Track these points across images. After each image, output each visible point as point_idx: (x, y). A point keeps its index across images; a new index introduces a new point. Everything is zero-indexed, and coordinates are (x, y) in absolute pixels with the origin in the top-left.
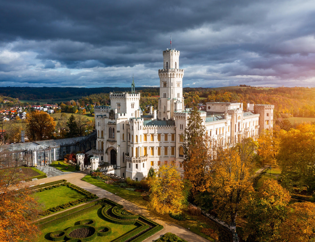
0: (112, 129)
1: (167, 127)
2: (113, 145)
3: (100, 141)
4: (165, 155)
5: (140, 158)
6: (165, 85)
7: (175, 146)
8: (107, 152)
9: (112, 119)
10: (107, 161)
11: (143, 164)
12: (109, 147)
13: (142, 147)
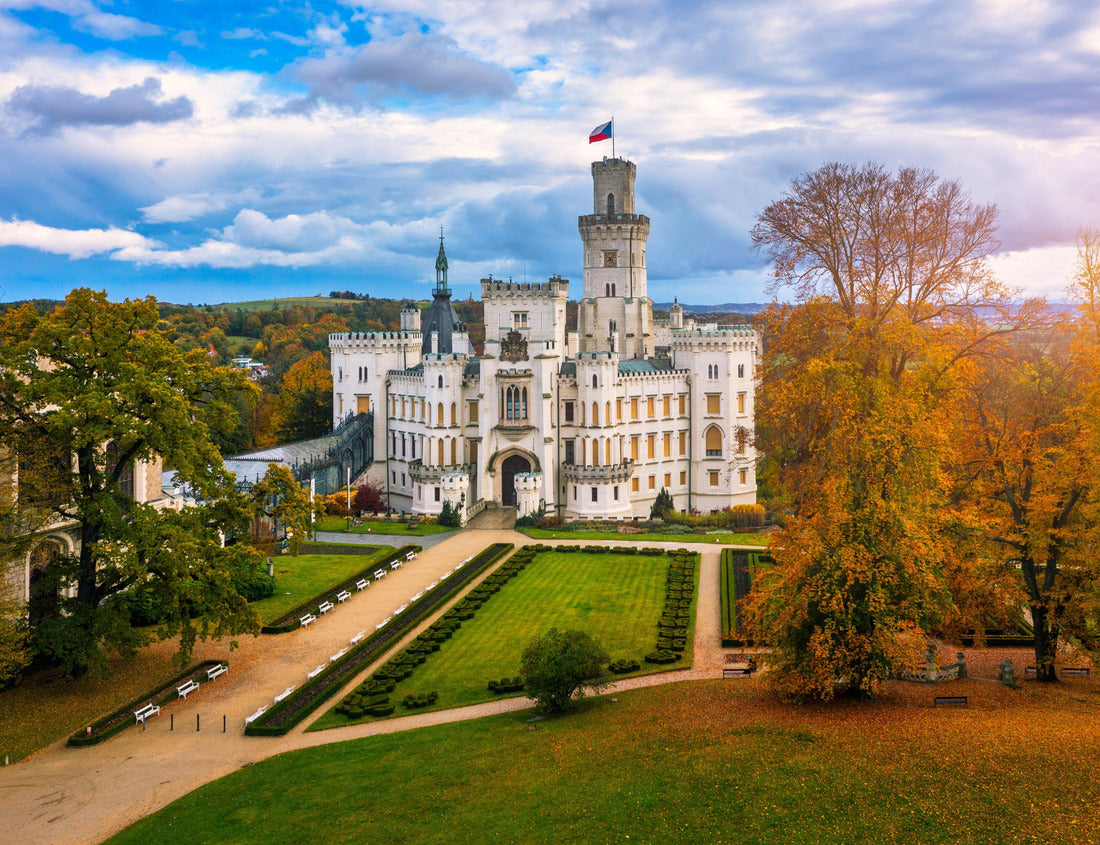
0: (521, 391)
1: (671, 376)
2: (517, 440)
3: (448, 437)
4: (665, 455)
5: (602, 470)
6: (610, 259)
7: (690, 430)
8: (490, 469)
9: (515, 360)
10: (490, 498)
11: (616, 488)
12: (500, 449)
13: (612, 439)
